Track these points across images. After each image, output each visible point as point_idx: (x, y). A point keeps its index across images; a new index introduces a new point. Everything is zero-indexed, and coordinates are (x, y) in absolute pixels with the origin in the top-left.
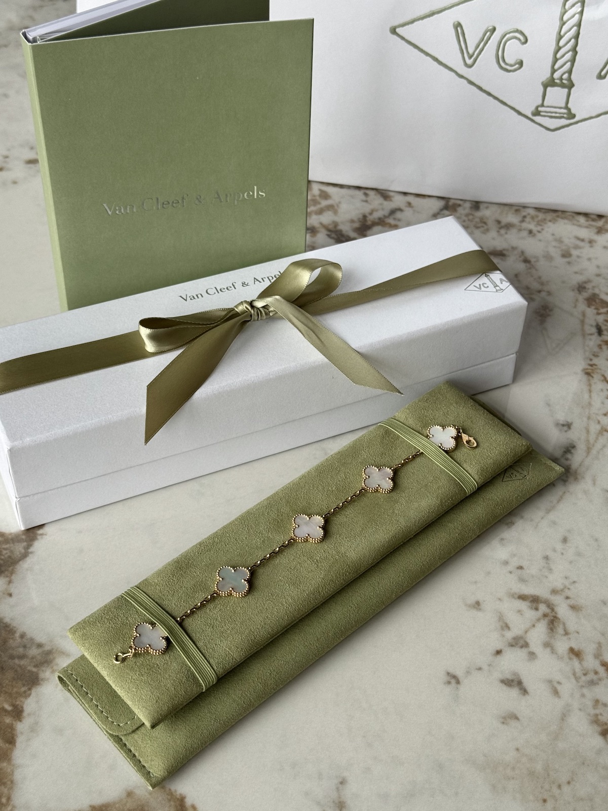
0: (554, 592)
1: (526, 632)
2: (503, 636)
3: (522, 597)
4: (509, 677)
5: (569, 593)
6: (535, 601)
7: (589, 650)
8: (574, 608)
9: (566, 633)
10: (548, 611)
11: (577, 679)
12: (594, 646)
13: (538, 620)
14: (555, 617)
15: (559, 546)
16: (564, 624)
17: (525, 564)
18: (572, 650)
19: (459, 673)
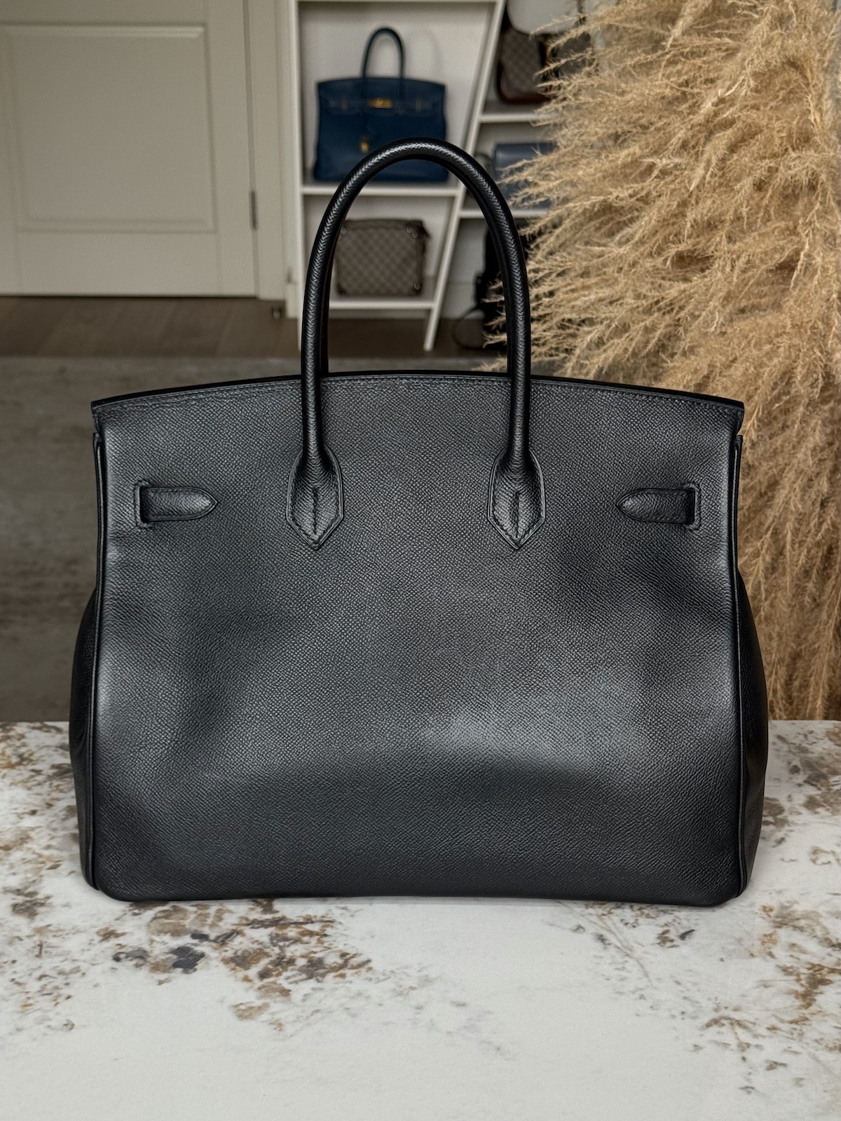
0: (716, 1010)
1: (738, 1039)
2: (732, 1050)
3: (708, 1025)
4: (768, 1065)
5: (723, 1005)
6: (716, 1022)
7: (774, 1022)
8: (736, 1010)
9: (754, 1024)
10: (729, 1021)
11: (792, 1039)
12: (774, 1018)
13: (733, 1029)
14: (737, 1021)
15: (680, 988)
16: (746, 1021)
17: (682, 1009)
18: (768, 1029)
19: (746, 1084)
